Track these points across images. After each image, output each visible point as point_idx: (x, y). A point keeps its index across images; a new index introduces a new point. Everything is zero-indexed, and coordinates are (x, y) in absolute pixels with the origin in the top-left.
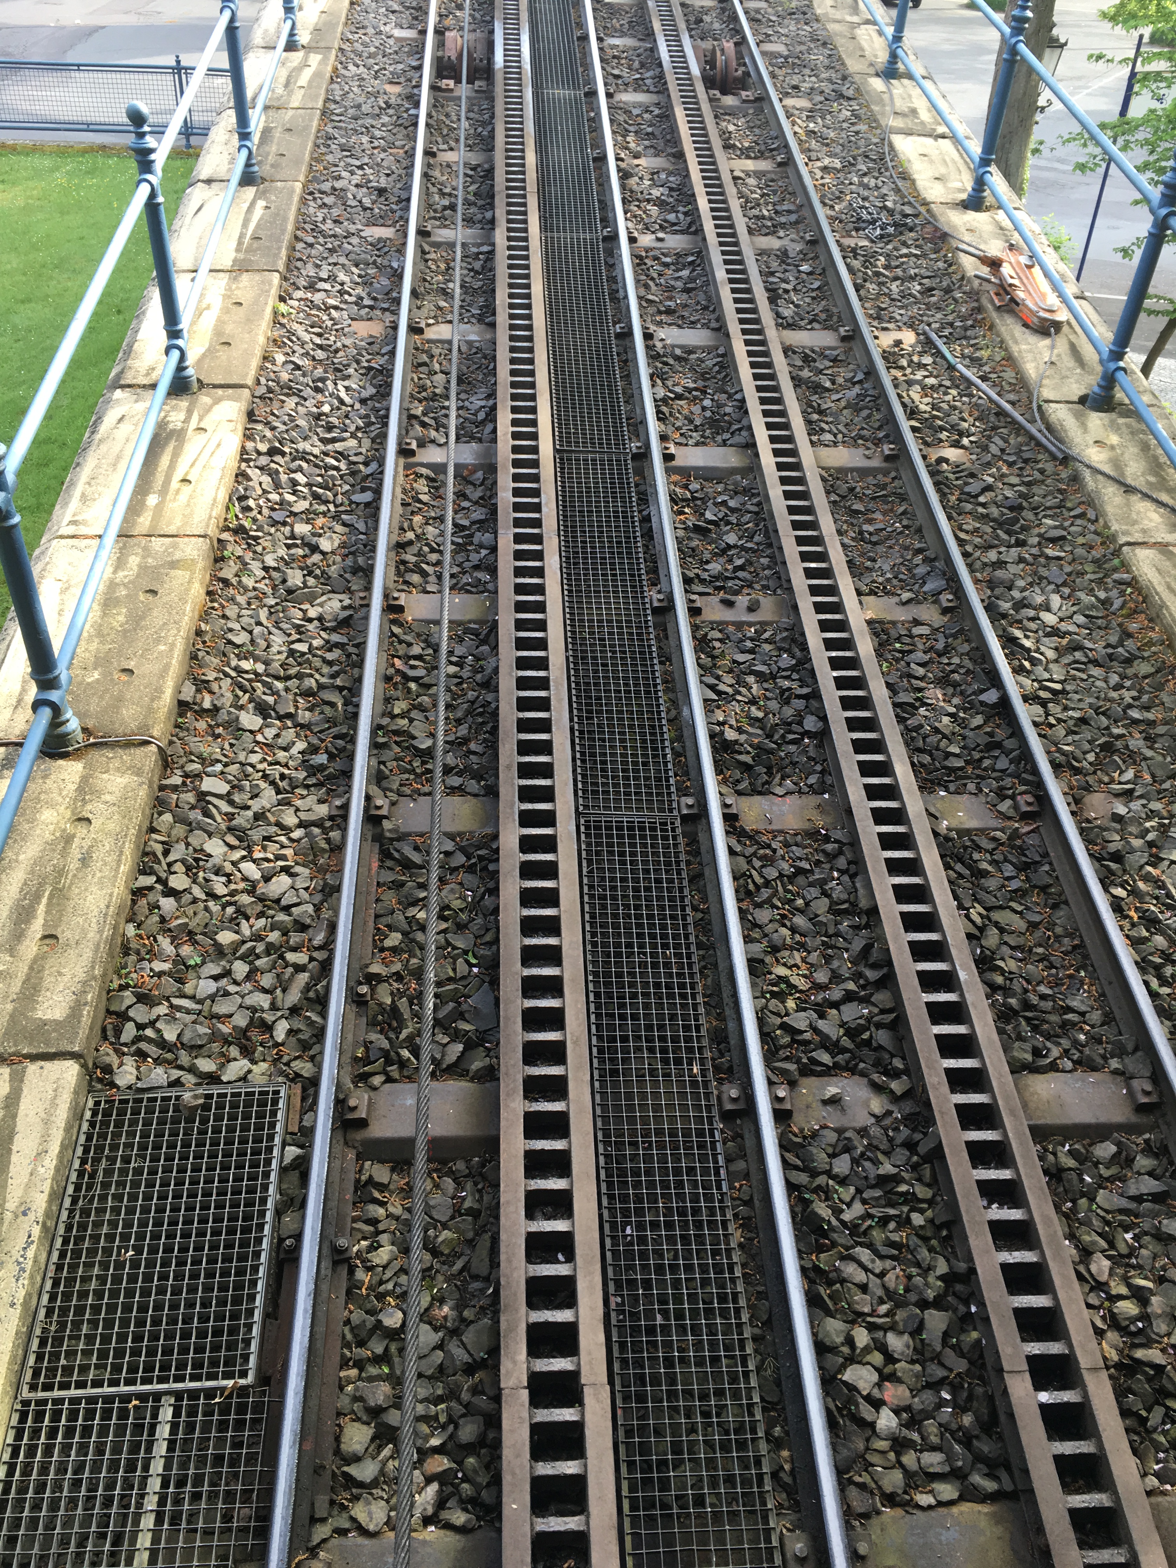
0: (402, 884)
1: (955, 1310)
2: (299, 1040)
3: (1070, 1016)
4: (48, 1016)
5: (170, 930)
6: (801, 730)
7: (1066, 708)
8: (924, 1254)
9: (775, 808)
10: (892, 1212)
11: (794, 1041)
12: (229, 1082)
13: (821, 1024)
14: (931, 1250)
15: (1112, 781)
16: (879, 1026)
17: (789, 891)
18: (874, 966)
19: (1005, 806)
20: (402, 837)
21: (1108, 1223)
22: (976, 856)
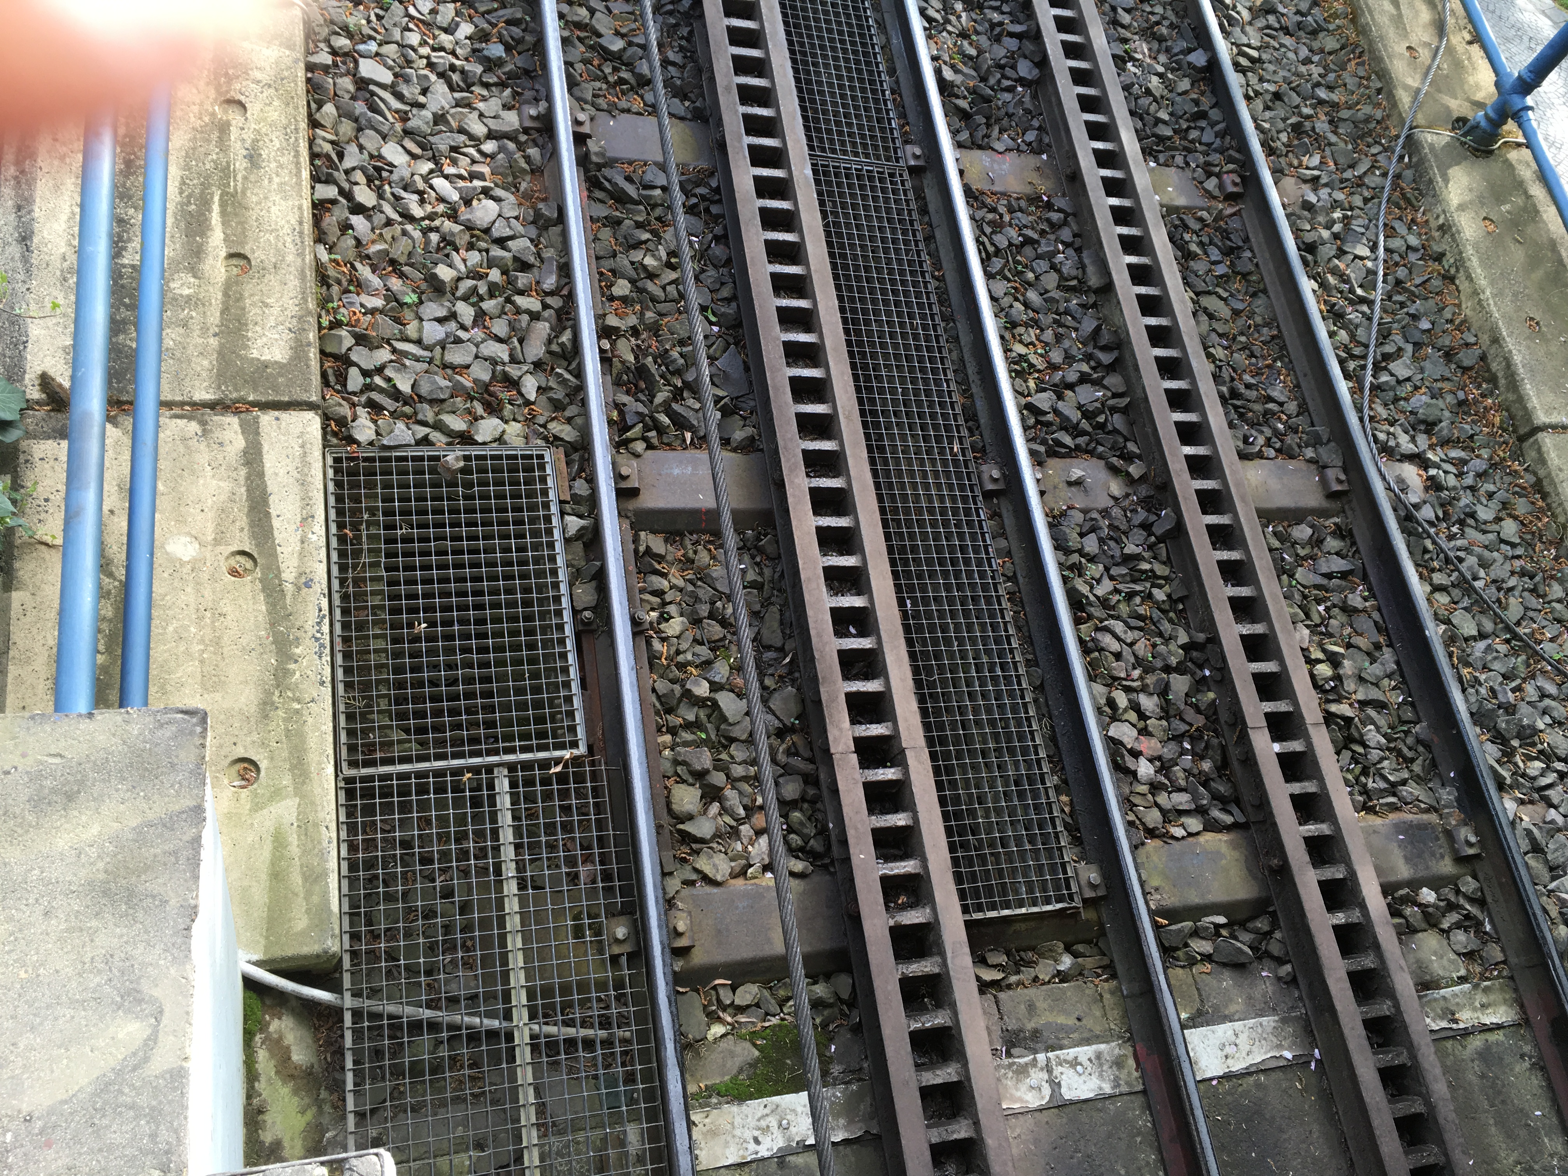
0: (619, 222)
1: (1193, 674)
2: (550, 399)
3: (1271, 406)
4: (266, 357)
5: (368, 257)
6: (1015, 76)
7: (1261, 80)
8: (1166, 627)
9: (996, 166)
10: (1138, 588)
11: (1038, 422)
12: (484, 443)
13: (1060, 405)
14: (1171, 621)
15: (1300, 165)
16: (1113, 410)
17: (1019, 263)
18: (1105, 348)
19: (1211, 184)
20: (611, 163)
21: (1305, 597)
22: (1187, 237)
